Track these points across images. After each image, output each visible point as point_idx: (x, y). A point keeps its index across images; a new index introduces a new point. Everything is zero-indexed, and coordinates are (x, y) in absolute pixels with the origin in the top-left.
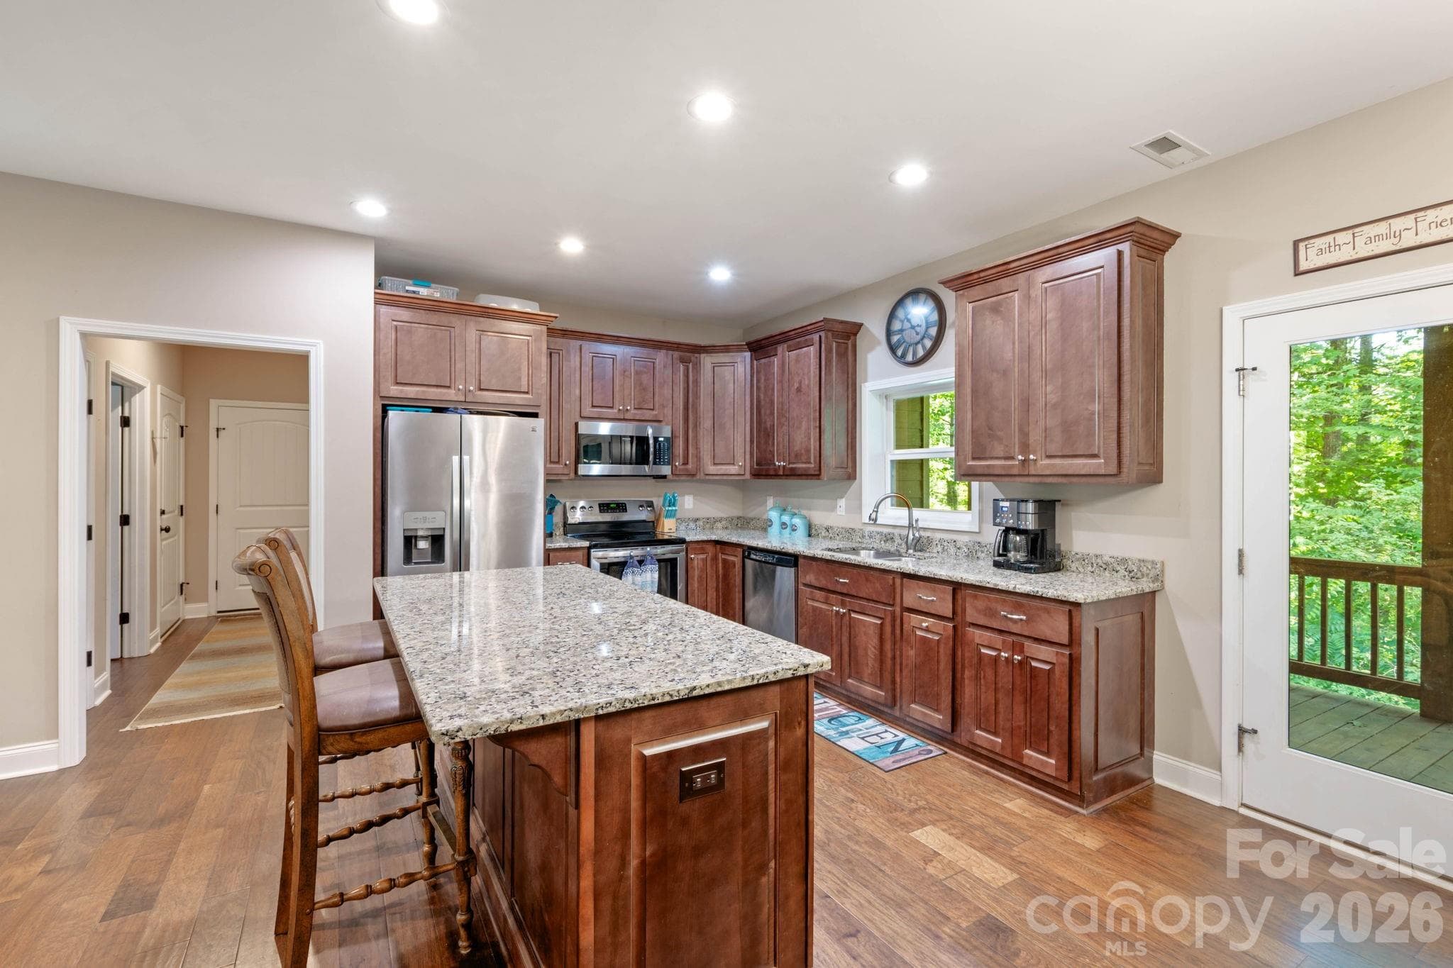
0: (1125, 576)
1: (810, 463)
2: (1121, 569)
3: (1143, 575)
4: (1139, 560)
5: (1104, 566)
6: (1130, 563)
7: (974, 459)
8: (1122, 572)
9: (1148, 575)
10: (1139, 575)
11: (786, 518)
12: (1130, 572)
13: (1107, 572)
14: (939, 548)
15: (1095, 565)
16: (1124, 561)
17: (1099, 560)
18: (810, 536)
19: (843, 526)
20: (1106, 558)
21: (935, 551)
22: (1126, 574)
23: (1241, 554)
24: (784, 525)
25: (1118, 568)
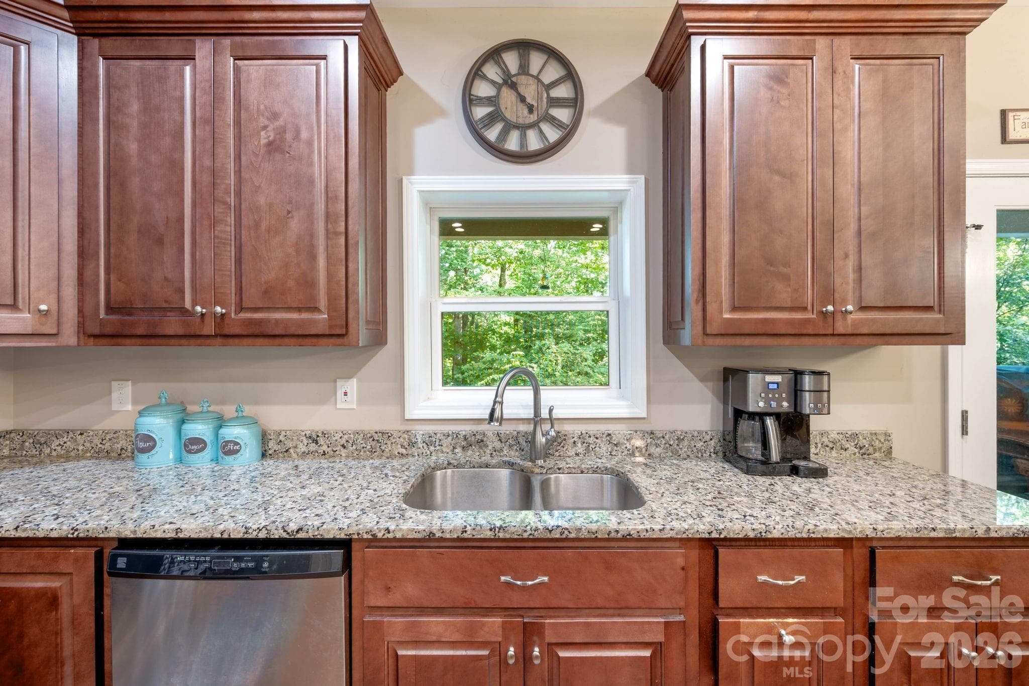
0: (855, 454)
1: (316, 309)
2: (850, 446)
3: (875, 450)
4: (871, 434)
5: (831, 445)
6: (861, 438)
7: (734, 309)
8: (853, 449)
9: (880, 449)
10: (871, 450)
11: (199, 429)
12: (861, 448)
13: (834, 452)
14: (580, 448)
15: (820, 445)
16: (855, 436)
17: (825, 439)
18: (264, 455)
19: (358, 427)
20: (834, 436)
21: (572, 452)
22: (857, 450)
23: (964, 415)
24: (194, 445)
25: (847, 446)
